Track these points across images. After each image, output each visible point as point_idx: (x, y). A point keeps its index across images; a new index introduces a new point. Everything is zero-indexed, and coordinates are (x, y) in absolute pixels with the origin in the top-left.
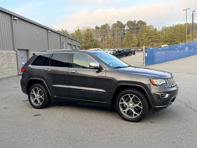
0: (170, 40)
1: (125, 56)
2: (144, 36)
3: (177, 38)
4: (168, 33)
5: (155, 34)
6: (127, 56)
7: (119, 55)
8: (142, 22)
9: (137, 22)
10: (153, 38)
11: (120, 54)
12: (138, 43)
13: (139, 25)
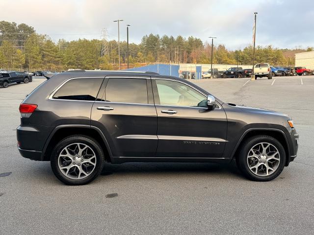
0: (77, 63)
1: (16, 83)
2: (34, 51)
3: (87, 60)
4: (73, 51)
5: (53, 51)
6: (19, 83)
7: (6, 81)
8: (27, 26)
9: (17, 25)
10: (51, 56)
11: (7, 78)
12: (26, 62)
13: (22, 32)
